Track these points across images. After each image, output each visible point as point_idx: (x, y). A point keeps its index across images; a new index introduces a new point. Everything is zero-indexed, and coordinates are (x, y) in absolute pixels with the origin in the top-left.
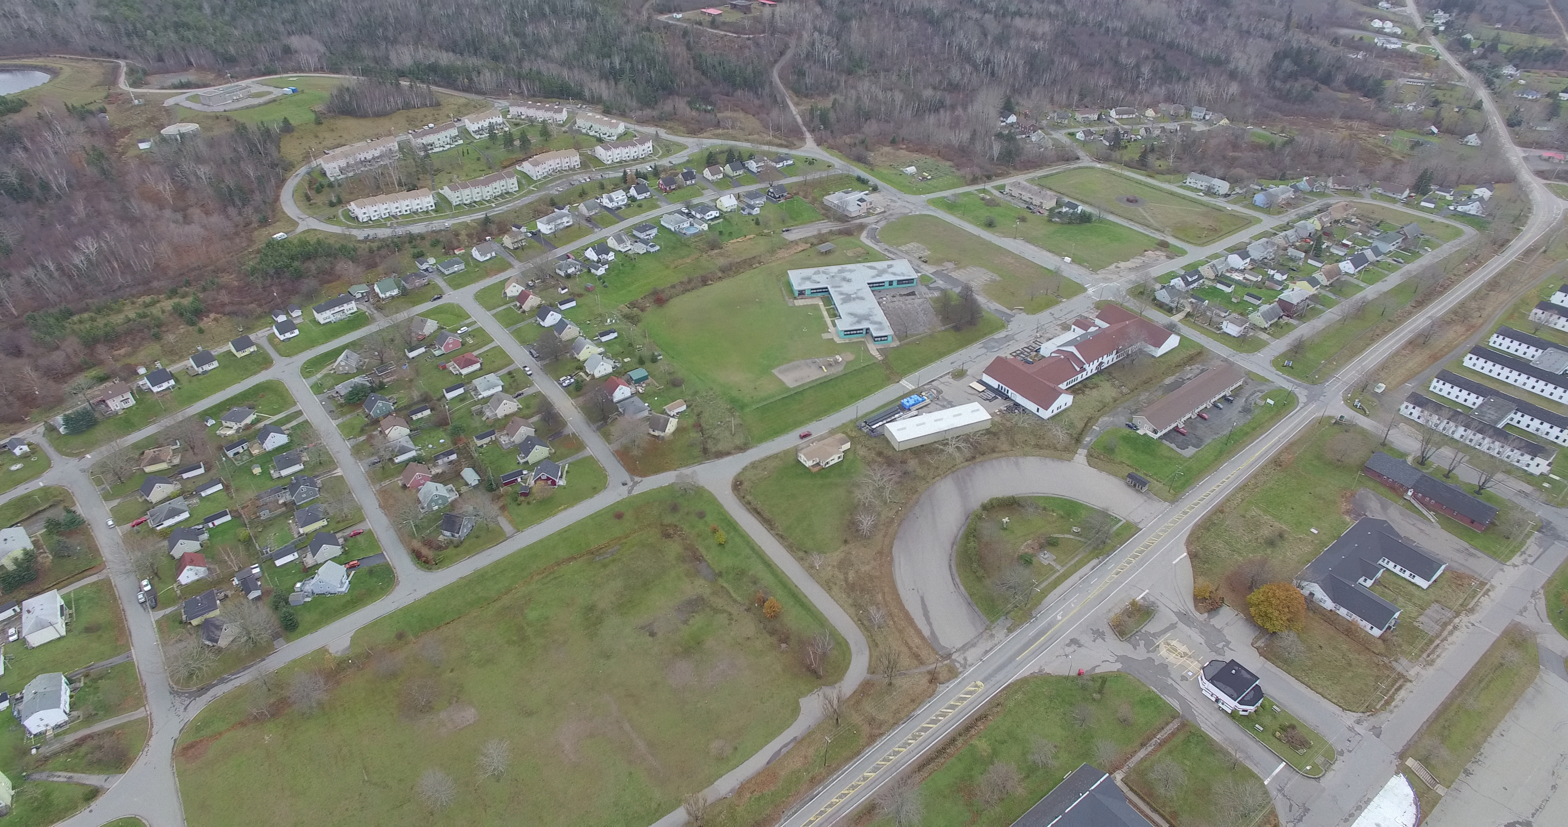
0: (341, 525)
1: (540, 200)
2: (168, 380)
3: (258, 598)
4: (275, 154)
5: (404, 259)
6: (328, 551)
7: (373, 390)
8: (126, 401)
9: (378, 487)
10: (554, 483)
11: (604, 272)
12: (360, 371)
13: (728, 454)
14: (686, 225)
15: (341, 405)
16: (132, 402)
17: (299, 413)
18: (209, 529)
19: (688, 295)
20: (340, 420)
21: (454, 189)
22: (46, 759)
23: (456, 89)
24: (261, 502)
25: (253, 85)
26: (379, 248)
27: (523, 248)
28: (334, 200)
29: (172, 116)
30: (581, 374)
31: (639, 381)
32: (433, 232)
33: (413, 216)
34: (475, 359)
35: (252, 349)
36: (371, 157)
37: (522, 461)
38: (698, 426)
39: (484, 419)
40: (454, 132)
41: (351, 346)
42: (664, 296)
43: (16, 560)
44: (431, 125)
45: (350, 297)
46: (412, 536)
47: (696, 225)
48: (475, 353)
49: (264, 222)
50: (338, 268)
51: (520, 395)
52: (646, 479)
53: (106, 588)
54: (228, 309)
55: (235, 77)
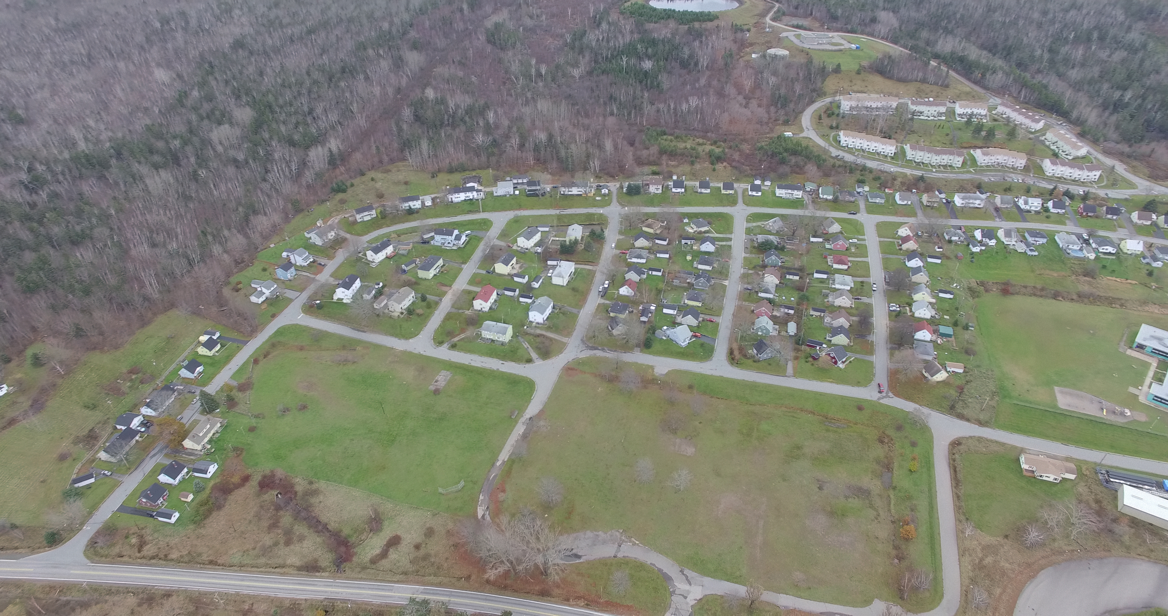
0: (707, 311)
1: (971, 181)
2: (681, 188)
3: (644, 322)
4: (819, 84)
5: (850, 180)
6: (690, 320)
7: (776, 248)
8: (657, 189)
9: (740, 303)
10: (836, 363)
11: (978, 250)
12: (778, 233)
13: (968, 420)
14: (1076, 247)
15: (754, 247)
16: (660, 191)
17: (730, 239)
18: (648, 274)
19: (1033, 298)
20: (747, 255)
21: (913, 148)
22: (527, 334)
23: (969, 79)
24: (678, 275)
25: (836, 37)
26: (839, 166)
27: (932, 208)
28: (834, 125)
29: (779, 42)
30: (908, 308)
31: (943, 335)
32: (880, 170)
33: (876, 155)
34: (846, 261)
35: (731, 192)
36: (875, 106)
37: (828, 338)
38: (961, 390)
39: (826, 300)
40: (943, 109)
41: (783, 217)
42: (1011, 290)
43: (570, 240)
44: (931, 99)
45: (802, 188)
46: (736, 340)
47: (1085, 251)
48: (850, 259)
49: (786, 123)
50: (806, 167)
51: (858, 299)
52: (896, 399)
53: (591, 274)
54: (734, 164)
55: (829, 29)
